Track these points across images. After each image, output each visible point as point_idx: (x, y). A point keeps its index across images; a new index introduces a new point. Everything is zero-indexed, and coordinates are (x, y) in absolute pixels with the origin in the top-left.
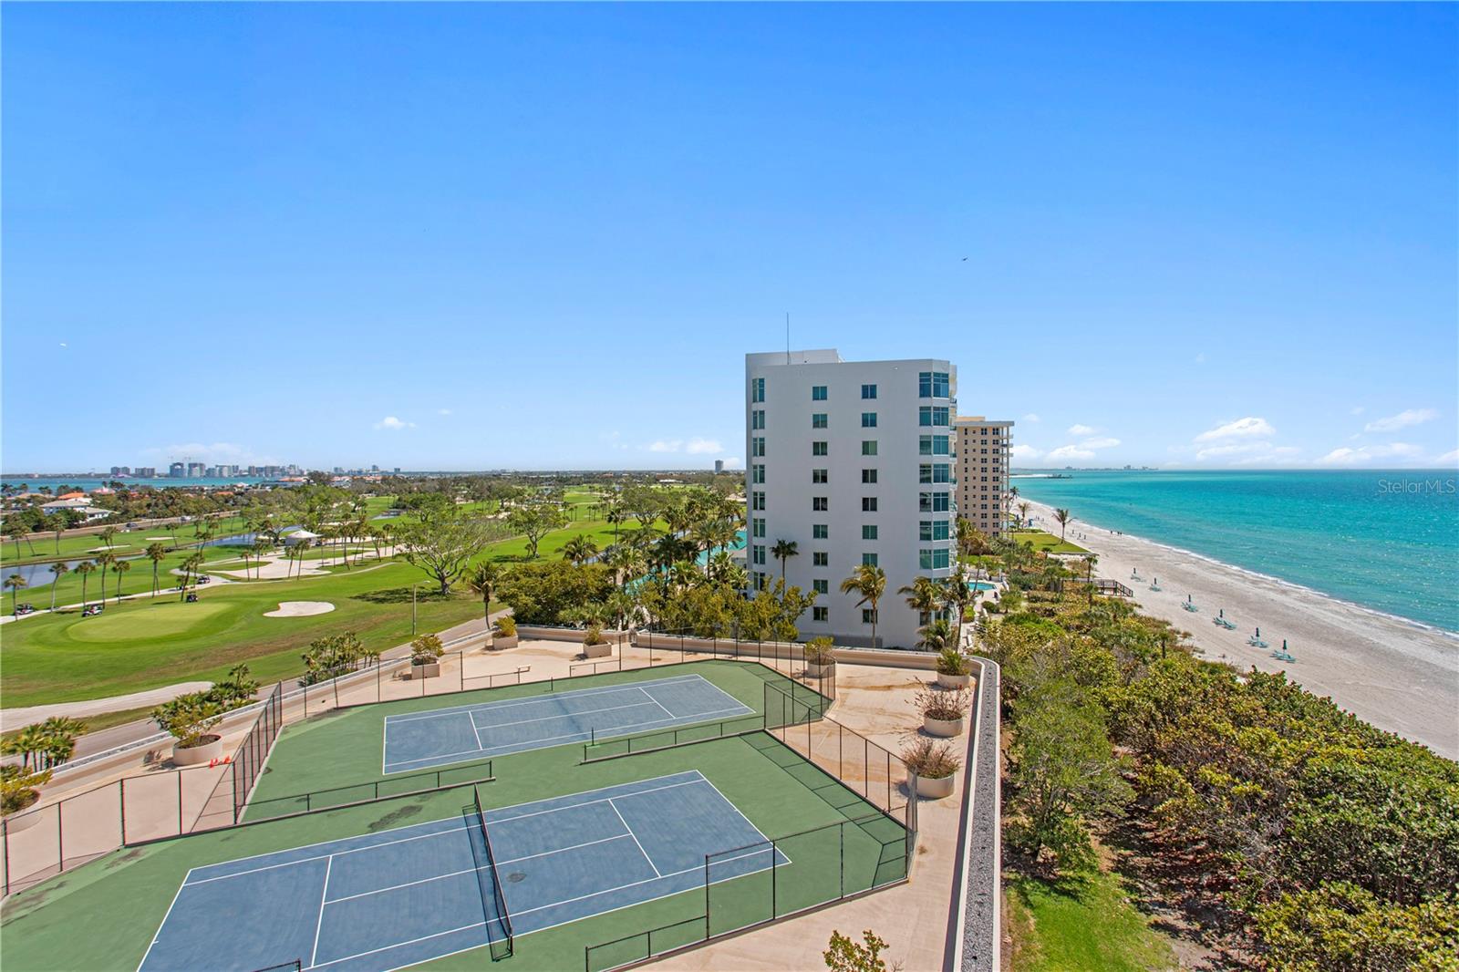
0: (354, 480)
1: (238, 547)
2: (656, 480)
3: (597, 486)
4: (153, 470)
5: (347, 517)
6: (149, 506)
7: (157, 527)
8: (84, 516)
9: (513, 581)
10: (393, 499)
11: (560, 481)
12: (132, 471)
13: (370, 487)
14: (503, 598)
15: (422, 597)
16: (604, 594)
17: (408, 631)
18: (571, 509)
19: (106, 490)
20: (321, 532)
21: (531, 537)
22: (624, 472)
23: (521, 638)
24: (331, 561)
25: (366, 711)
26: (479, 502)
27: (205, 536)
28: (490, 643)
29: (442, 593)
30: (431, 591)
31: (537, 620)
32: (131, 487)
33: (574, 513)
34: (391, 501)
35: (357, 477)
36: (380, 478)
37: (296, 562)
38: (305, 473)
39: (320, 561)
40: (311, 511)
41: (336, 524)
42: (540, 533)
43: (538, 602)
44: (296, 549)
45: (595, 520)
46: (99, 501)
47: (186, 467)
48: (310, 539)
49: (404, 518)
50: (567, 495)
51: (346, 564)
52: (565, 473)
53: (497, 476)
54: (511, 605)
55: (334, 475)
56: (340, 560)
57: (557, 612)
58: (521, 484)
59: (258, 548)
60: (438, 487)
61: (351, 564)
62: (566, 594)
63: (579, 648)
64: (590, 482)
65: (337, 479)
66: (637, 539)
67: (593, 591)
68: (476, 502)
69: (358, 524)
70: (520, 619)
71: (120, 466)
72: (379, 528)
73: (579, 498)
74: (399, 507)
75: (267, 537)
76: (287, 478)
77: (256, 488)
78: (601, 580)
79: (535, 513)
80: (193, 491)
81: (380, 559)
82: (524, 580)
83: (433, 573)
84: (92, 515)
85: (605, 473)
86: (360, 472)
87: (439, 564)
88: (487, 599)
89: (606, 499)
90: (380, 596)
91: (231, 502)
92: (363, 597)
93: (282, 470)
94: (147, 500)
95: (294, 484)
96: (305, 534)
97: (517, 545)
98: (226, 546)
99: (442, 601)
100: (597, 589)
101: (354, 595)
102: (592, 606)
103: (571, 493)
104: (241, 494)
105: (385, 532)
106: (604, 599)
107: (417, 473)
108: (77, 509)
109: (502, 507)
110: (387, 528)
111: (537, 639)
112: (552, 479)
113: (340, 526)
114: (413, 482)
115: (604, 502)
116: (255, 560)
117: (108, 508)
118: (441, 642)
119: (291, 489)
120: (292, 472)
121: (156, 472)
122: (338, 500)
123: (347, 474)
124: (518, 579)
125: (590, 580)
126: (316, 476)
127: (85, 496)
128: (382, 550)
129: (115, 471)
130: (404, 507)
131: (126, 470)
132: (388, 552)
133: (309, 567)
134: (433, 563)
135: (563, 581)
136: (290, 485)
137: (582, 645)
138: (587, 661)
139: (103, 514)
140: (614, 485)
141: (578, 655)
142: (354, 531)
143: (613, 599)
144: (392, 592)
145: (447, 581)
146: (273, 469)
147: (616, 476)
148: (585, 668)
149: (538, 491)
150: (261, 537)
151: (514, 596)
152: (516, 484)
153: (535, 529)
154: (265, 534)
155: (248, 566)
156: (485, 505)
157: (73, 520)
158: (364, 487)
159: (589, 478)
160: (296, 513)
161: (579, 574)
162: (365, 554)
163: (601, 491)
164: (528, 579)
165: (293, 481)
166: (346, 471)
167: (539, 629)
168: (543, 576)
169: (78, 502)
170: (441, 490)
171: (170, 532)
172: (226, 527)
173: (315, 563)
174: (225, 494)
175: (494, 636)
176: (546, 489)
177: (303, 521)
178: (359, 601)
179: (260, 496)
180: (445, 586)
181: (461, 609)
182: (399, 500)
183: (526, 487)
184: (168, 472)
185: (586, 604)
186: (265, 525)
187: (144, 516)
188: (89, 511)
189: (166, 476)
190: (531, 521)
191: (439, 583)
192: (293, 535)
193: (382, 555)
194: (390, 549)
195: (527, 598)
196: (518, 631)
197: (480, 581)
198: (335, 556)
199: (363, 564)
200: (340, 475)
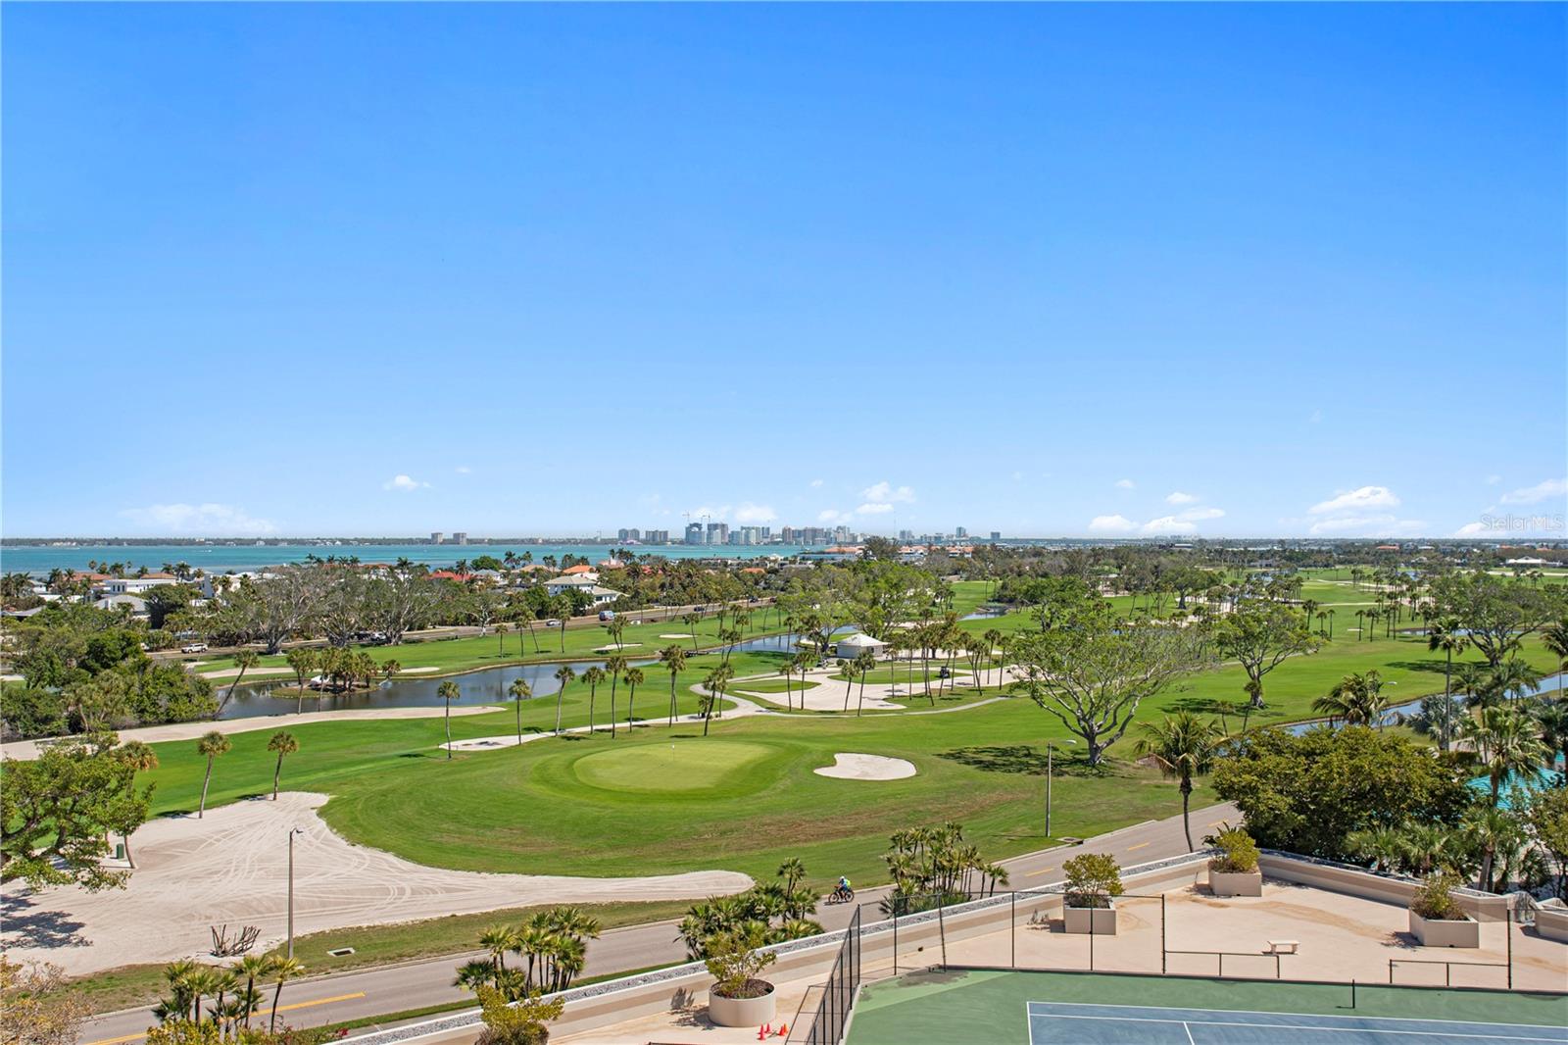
0: (931, 552)
1: (775, 655)
2: (1499, 559)
3: (1368, 570)
4: (666, 533)
5: (927, 615)
6: (662, 586)
7: (672, 619)
8: (590, 599)
9: (1246, 761)
10: (992, 586)
11: (1290, 559)
12: (642, 536)
13: (956, 564)
14: (1225, 792)
15: (1059, 766)
16: (1447, 806)
17: (1034, 828)
18: (1322, 615)
19: (614, 562)
20: (889, 638)
21: (1248, 668)
22: (1422, 542)
23: (1267, 878)
24: (904, 688)
25: (993, 981)
26: (1140, 593)
27: (733, 637)
28: (1204, 879)
29: (1088, 762)
30: (1070, 756)
31: (1296, 847)
32: (642, 558)
33: (1326, 622)
34: (990, 590)
35: (936, 548)
36: (970, 549)
37: (856, 687)
38: (860, 540)
39: (889, 686)
40: (875, 602)
41: (910, 625)
42: (1268, 659)
43: (1300, 808)
44: (858, 666)
45: (1371, 639)
46: (607, 578)
47: (705, 529)
48: (871, 649)
49: (1020, 620)
50: (1307, 585)
51: (928, 694)
52: (1297, 542)
53: (1167, 547)
54: (1240, 807)
55: (903, 544)
56: (919, 688)
57: (1344, 833)
58: (1211, 562)
59: (800, 659)
60: (1065, 566)
61: (935, 695)
62: (1359, 795)
63: (1402, 919)
64: (1351, 562)
65: (905, 549)
66: (1489, 688)
67: (1424, 798)
68: (1134, 596)
69: (945, 628)
70: (1263, 834)
71: (629, 528)
72: (977, 636)
73: (1331, 594)
74: (1005, 599)
75: (812, 643)
76: (835, 548)
77: (794, 562)
78: (1441, 776)
79: (1259, 621)
80: (715, 566)
81: (980, 691)
82: (1269, 760)
83: (1073, 722)
84: (599, 598)
85: (1382, 543)
86: (938, 538)
87: (1086, 709)
88: (1186, 788)
89: (1391, 596)
90: (987, 757)
91: (762, 584)
92: (957, 756)
93: (827, 534)
94: (660, 578)
95: (846, 557)
96: (865, 641)
97: (1226, 680)
98: (758, 653)
99: (1091, 779)
100: (1432, 793)
101: (945, 751)
102: (1422, 830)
103: (1314, 583)
104: (774, 571)
105: (988, 644)
106: (1452, 821)
107: (1027, 541)
108: (584, 589)
109: (1182, 605)
110: (991, 636)
111: (1299, 884)
112: (1273, 554)
113: (915, 630)
114: (1023, 556)
115: (1387, 603)
116: (799, 678)
117: (618, 588)
118: (1118, 868)
119: (841, 565)
120: (841, 539)
121: (670, 537)
122: (913, 584)
123: (920, 542)
124: (1255, 756)
125: (1416, 774)
126: (878, 546)
127: (591, 571)
128: (983, 674)
129: (624, 534)
130: (1011, 601)
131: (636, 533)
132: (992, 678)
133: (873, 695)
134: (1074, 706)
135: (1357, 770)
136: (839, 558)
137: (1406, 913)
138: (1420, 953)
139: (611, 596)
140: (1402, 569)
141: (1397, 935)
142: (928, 640)
143: (1472, 820)
144: (1004, 752)
145: (1100, 741)
146: (815, 532)
147: (1406, 551)
148: (1424, 966)
149: (1249, 576)
150: (804, 641)
151: (1252, 790)
152: (1202, 562)
153: (1258, 652)
154: (810, 637)
155: (789, 687)
156: (1151, 601)
157: (579, 603)
158: (948, 564)
159: (1349, 554)
160: (852, 604)
161: (1391, 757)
162: (957, 680)
163: (1378, 581)
164: (1278, 759)
165: (843, 553)
166: (918, 537)
167: (1302, 863)
168: (1310, 754)
169: (583, 578)
170: (1071, 571)
171: (688, 627)
172: (757, 622)
173: (878, 691)
174: (755, 570)
175: (1214, 866)
176: (1264, 574)
177: (863, 619)
178: (952, 763)
179: (798, 573)
180: (1095, 750)
181: (1127, 796)
182: (1004, 587)
183: (1224, 569)
184: (682, 536)
185: (1407, 824)
186: (811, 622)
187: (657, 601)
188: (597, 591)
189: (681, 543)
190: (1249, 636)
191: (1085, 743)
192: (848, 640)
193: (983, 684)
194: (995, 673)
195: (1278, 797)
196: (1261, 863)
197: (1172, 750)
198: (911, 679)
199: (954, 696)
200: (910, 544)
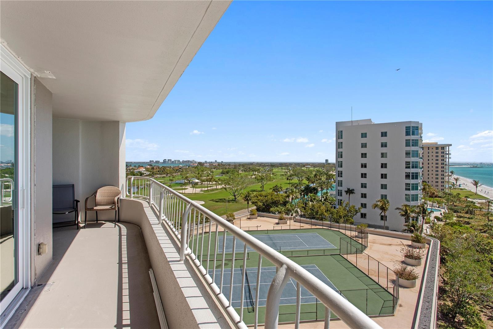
0: (210, 165)
1: (180, 184)
2: (304, 166)
3: (284, 168)
4: (159, 161)
5: (208, 176)
6: (158, 171)
7: (160, 177)
8: (144, 174)
9: (256, 198)
10: (221, 171)
11: (272, 166)
12: (154, 162)
13: (214, 167)
14: (253, 203)
15: (229, 201)
16: (285, 203)
17: (224, 212)
18: (275, 175)
19: (148, 167)
20: (201, 180)
21: (262, 184)
22: (293, 163)
23: (258, 216)
24: (204, 189)
25: (213, 234)
26: (246, 172)
27: (172, 180)
28: (249, 217)
29: (234, 200)
30: (231, 200)
31: (263, 211)
32: (154, 166)
33: (276, 177)
34: (220, 172)
35: (211, 163)
36: (217, 164)
37: (194, 189)
38: (197, 162)
39: (201, 189)
40: (199, 174)
41: (205, 178)
42: (265, 183)
43: (264, 205)
44: (195, 185)
45: (283, 179)
46: (147, 170)
47: (167, 160)
48: (198, 182)
49: (224, 177)
50: (274, 171)
51: (208, 190)
52: (273, 163)
53: (252, 164)
54: (255, 205)
55: (205, 163)
56: (206, 189)
57: (270, 208)
58: (259, 167)
59: (185, 184)
60: (234, 167)
61: (209, 190)
62: (273, 203)
63: (277, 221)
64: (281, 166)
65: (205, 164)
66: (296, 186)
67: (281, 202)
68: (245, 172)
69: (211, 178)
70: (258, 210)
71: (151, 160)
72: (217, 180)
73: (278, 172)
74: (223, 173)
75: (187, 181)
76: (192, 164)
77: (184, 167)
78: (284, 199)
79: (263, 176)
80: (169, 167)
81: (217, 189)
82: (259, 198)
83: (232, 194)
84: (145, 174)
85: (287, 163)
86: (212, 162)
87: (234, 191)
88: (248, 203)
90: (218, 200)
91: (178, 171)
92: (212, 200)
93: (191, 161)
94: (157, 170)
95: (194, 166)
96: (197, 181)
97: (258, 186)
98: (177, 183)
99: (235, 203)
100: (283, 202)
101: (210, 199)
102: (281, 207)
103: (275, 170)
104: (180, 168)
105: (219, 181)
106: (285, 205)
107: (228, 163)
108: (142, 172)
109: (253, 174)
110: (219, 180)
111: (263, 217)
112: (269, 165)
113: (206, 179)
114: (227, 165)
115: (286, 173)
116: (184, 188)
117: (149, 172)
118: (234, 215)
119: (193, 167)
120: (193, 162)
121: (160, 162)
122: (206, 171)
123: (208, 163)
124: (258, 197)
125: (281, 199)
126: (200, 164)
127: (144, 168)
128: (218, 186)
129: (151, 161)
130: (224, 173)
131: (153, 161)
132: (219, 187)
133: (198, 190)
134: (232, 191)
135: (272, 198)
136: (193, 166)
137: (277, 220)
138: (279, 225)
139: (148, 173)
140: (290, 168)
141: (276, 223)
142: (210, 180)
143: (288, 205)
144: (220, 199)
145: (236, 197)
146: (189, 161)
147: (290, 164)
148: (278, 227)
149: (264, 169)
150: (186, 181)
151: (256, 202)
152: (257, 167)
153: (263, 181)
154: (187, 180)
155: (182, 189)
156: (248, 173)
157: (141, 174)
158: (213, 167)
159: (281, 165)
160: (195, 174)
161: (277, 196)
162: (213, 187)
163: (285, 170)
164: (261, 197)
165: (194, 165)
166: (208, 162)
167: (264, 213)
168: (266, 196)
169: (142, 170)
170: (235, 168)
171: (163, 179)
172: (177, 178)
173: (199, 189)
174: (177, 168)
175: (250, 215)
176: (267, 169)
177: (196, 177)
178: (211, 201)
179: (185, 169)
180: (236, 198)
181: (240, 206)
182: (223, 171)
183: (261, 168)
184: (163, 161)
185: (279, 206)
186: (187, 178)
187: (157, 174)
188: (145, 172)
189: (162, 163)
190: (262, 179)
191: (234, 197)
192: (194, 181)
193: (218, 188)
194: (220, 186)
195: (260, 203)
196: (258, 214)
197: (246, 197)
198: (205, 187)
199: (213, 190)
200: (206, 163)
